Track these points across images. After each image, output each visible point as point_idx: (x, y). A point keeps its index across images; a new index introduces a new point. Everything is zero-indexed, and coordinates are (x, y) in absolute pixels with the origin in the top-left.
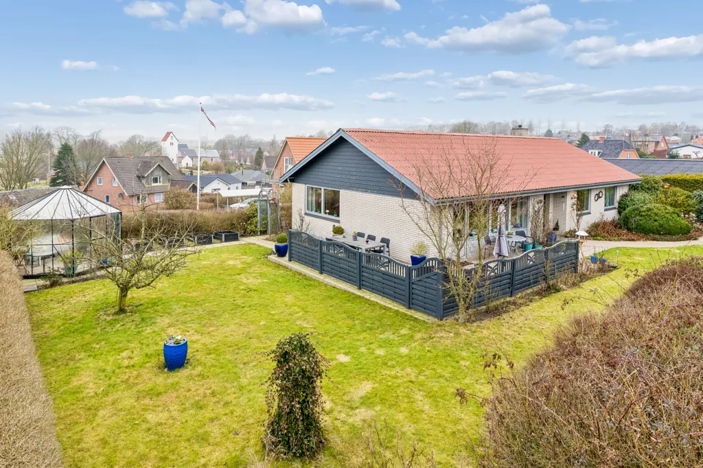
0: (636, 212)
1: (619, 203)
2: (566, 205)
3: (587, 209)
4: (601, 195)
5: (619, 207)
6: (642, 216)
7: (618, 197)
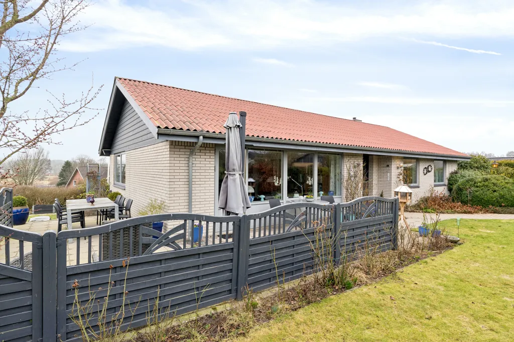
0: (471, 183)
1: (449, 180)
2: (391, 176)
3: (415, 182)
4: (430, 169)
5: (449, 184)
6: (477, 187)
7: (447, 174)
